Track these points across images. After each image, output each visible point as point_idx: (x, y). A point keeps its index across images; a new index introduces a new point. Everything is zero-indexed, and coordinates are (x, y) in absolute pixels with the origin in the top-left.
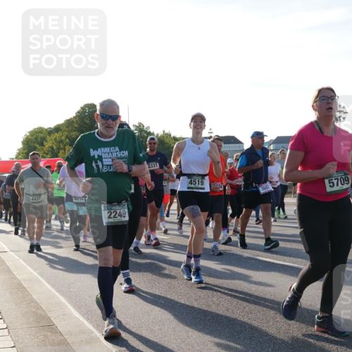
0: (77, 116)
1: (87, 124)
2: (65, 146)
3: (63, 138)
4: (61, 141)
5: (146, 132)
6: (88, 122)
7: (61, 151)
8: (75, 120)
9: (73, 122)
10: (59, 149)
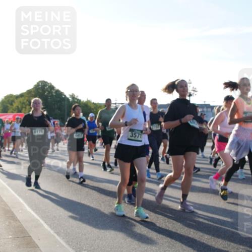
0: (34, 88)
1: (40, 93)
2: (26, 105)
3: (25, 101)
4: (23, 103)
5: (76, 99)
7: (24, 109)
9: (31, 91)
10: (22, 107)
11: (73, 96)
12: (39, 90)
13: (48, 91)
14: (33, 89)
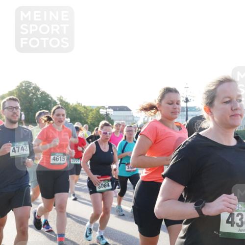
1: (23, 94)
5: (64, 102)
11: (61, 99)
12: (22, 92)
13: (32, 93)
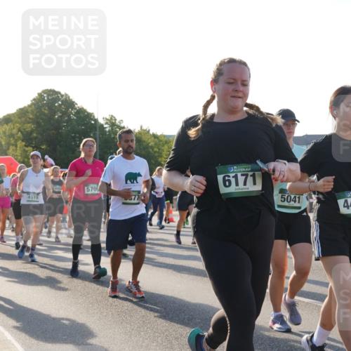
0: (32, 104)
1: (44, 114)
2: (16, 141)
3: (15, 131)
4: (12, 135)
6: (46, 112)
7: (12, 148)
8: (30, 109)
9: (27, 111)
10: (9, 144)
11: (112, 122)
12: (43, 110)
13: (61, 111)
14: (29, 106)
